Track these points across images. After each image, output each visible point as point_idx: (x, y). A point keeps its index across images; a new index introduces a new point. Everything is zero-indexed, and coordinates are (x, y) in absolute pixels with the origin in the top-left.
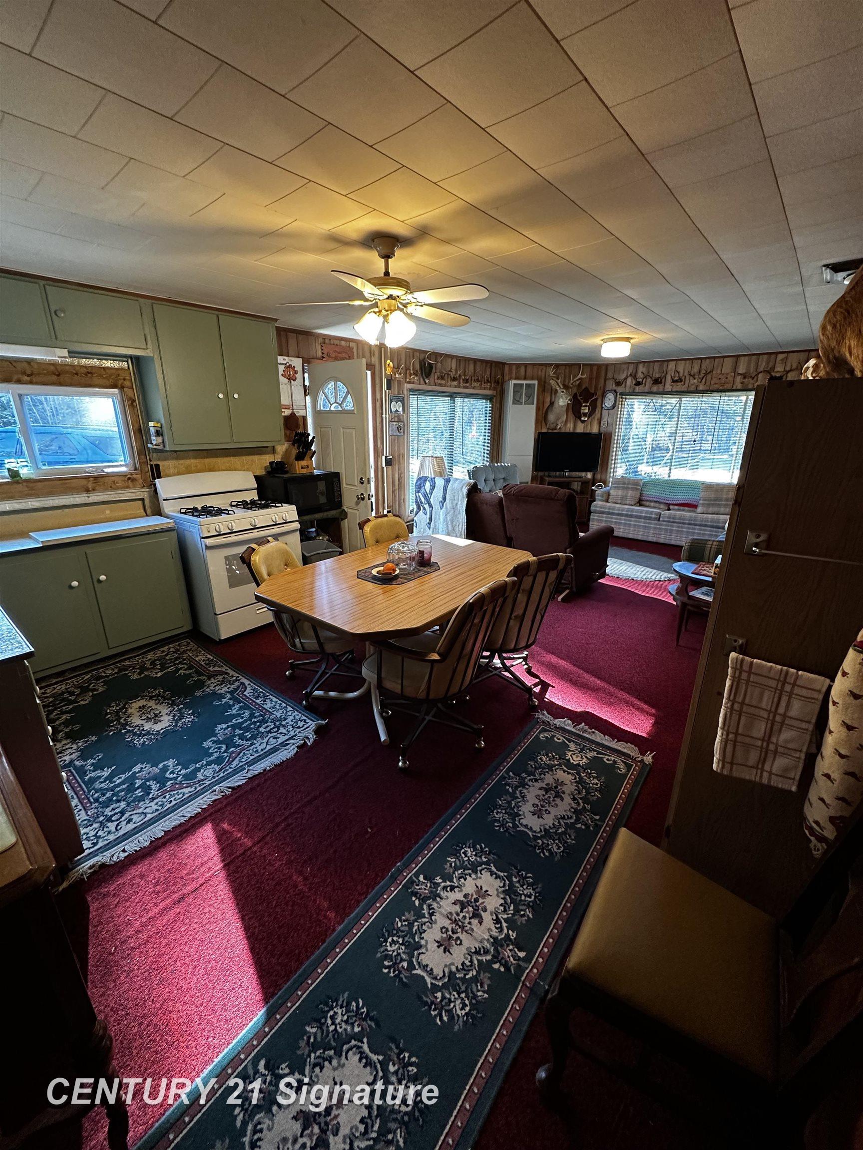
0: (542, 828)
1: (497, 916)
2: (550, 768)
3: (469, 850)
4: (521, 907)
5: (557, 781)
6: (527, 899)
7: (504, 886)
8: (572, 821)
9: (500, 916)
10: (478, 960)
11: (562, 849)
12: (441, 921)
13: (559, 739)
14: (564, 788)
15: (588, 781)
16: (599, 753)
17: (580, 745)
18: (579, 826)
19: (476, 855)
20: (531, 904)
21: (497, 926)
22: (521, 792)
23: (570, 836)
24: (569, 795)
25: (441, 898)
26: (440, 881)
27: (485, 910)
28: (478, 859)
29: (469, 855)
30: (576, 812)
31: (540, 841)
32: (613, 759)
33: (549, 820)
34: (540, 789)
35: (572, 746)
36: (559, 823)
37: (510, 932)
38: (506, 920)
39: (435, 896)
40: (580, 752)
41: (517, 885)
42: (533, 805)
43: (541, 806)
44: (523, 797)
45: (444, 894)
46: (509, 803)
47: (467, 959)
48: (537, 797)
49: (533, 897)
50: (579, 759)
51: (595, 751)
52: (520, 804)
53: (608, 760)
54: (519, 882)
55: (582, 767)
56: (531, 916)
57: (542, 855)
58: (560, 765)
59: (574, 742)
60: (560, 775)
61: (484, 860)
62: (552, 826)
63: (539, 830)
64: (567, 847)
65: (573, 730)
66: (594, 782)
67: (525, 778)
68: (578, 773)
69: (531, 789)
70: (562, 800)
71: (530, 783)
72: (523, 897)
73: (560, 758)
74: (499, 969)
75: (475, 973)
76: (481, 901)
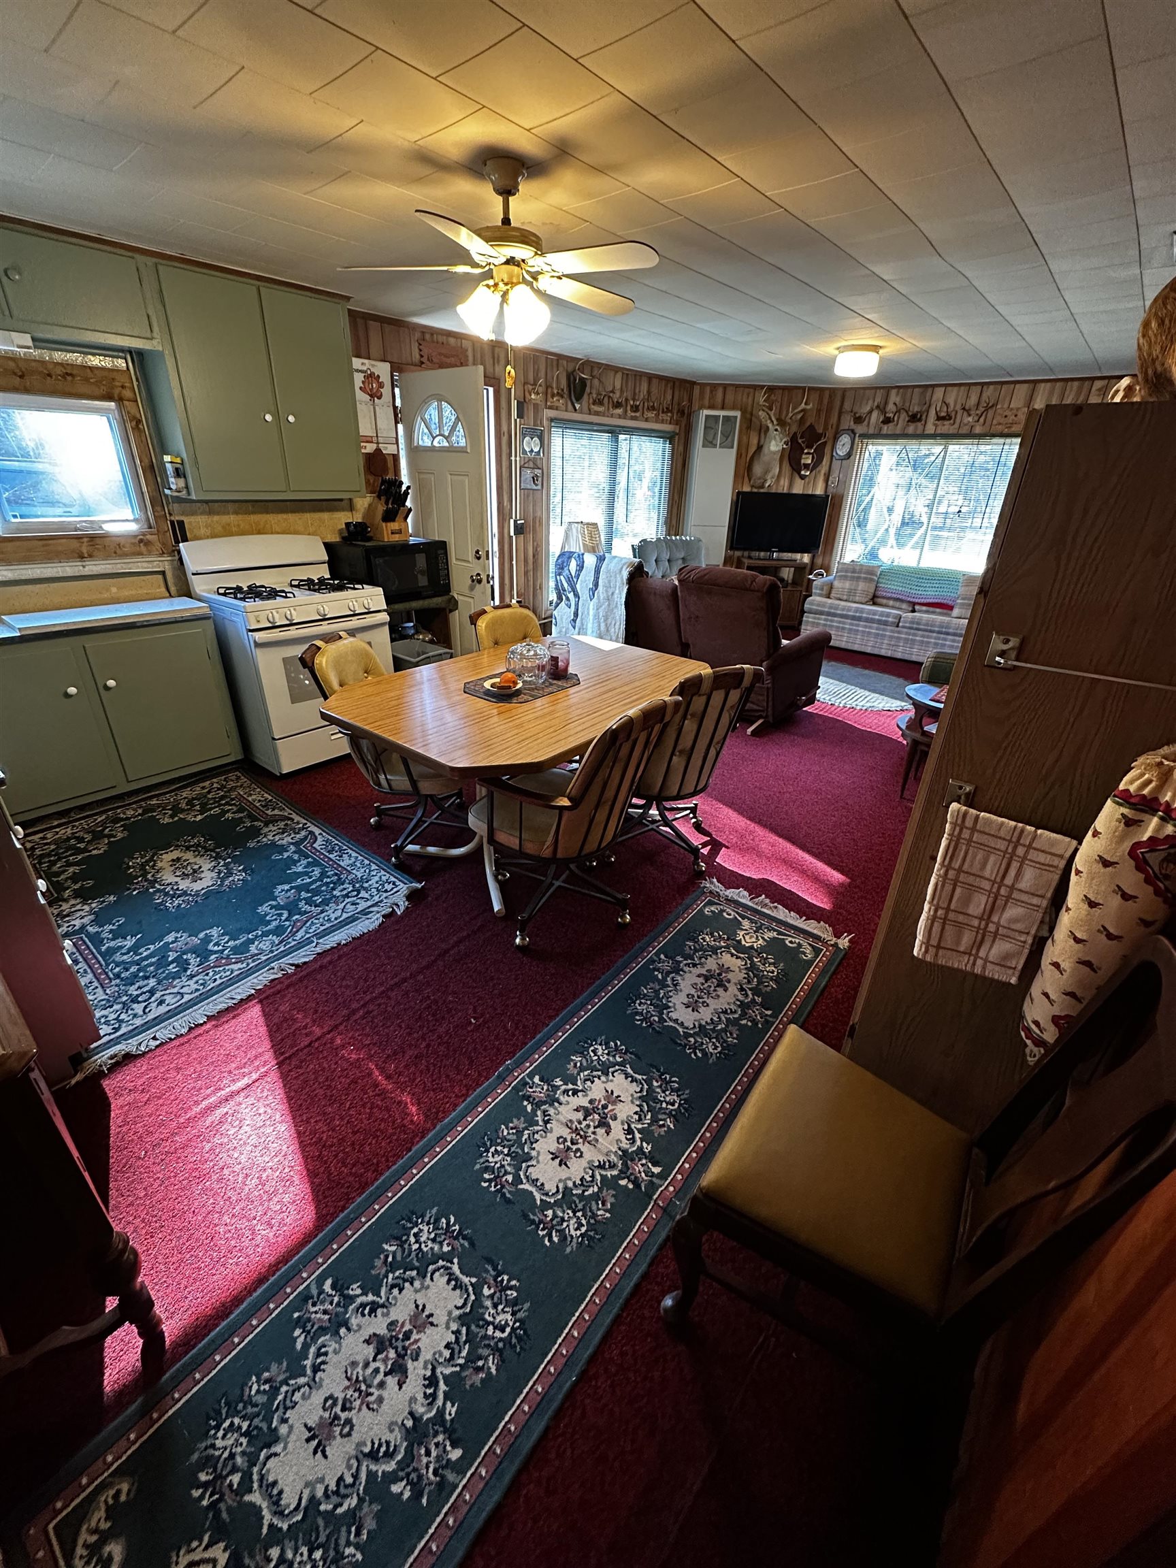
0: (697, 1024)
1: (629, 1126)
2: (715, 950)
3: (599, 1047)
4: (660, 1117)
5: (721, 967)
6: (669, 1107)
7: (641, 1091)
8: (736, 1016)
9: (633, 1126)
10: (601, 1175)
11: (719, 1049)
12: (558, 1130)
13: (730, 915)
14: (730, 976)
15: (762, 967)
16: (780, 933)
17: (756, 923)
18: (744, 1022)
19: (608, 1054)
20: (674, 1113)
21: (628, 1137)
22: (673, 979)
23: (731, 1034)
24: (736, 984)
25: (560, 1104)
26: (561, 1083)
27: (615, 1118)
28: (611, 1059)
29: (599, 1053)
30: (743, 1005)
31: (692, 1040)
32: (797, 941)
33: (706, 1015)
34: (699, 976)
35: (746, 924)
36: (719, 1017)
37: (645, 1145)
38: (640, 1131)
39: (553, 1101)
40: (755, 932)
41: (658, 1090)
42: (688, 995)
43: (698, 997)
44: (675, 985)
45: (563, 1099)
46: (657, 992)
47: (587, 1173)
48: (694, 986)
49: (677, 1105)
50: (754, 940)
51: (775, 930)
52: (671, 994)
53: (791, 942)
54: (660, 1087)
55: (756, 951)
56: (672, 1126)
57: (693, 1055)
58: (727, 947)
59: (749, 919)
60: (726, 959)
61: (619, 1059)
62: (709, 1021)
63: (692, 1026)
64: (727, 1047)
65: (750, 904)
66: (770, 970)
67: (681, 962)
68: (750, 958)
69: (687, 976)
70: (726, 990)
71: (686, 969)
72: (664, 1105)
73: (728, 939)
74: (626, 1186)
75: (596, 1189)
76: (610, 1107)
